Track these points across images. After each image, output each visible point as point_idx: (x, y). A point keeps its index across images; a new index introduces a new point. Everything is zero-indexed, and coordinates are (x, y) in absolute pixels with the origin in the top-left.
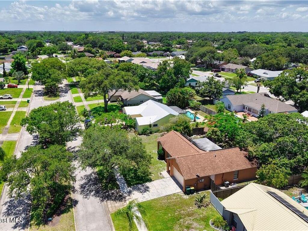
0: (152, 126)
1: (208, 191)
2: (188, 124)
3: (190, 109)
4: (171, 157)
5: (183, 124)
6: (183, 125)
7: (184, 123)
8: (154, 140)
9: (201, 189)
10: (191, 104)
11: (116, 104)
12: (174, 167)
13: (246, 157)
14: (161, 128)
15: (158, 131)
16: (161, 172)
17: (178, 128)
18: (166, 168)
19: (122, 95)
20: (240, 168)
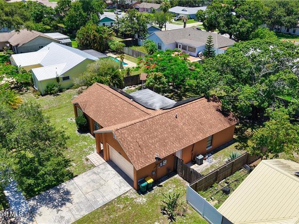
0: (61, 80)
1: (175, 179)
2: (117, 71)
3: (111, 53)
4: (102, 127)
5: (108, 72)
6: (109, 74)
7: (111, 70)
8: (67, 101)
9: (162, 177)
10: (112, 46)
11: (3, 54)
12: (110, 146)
13: (218, 110)
14: (76, 81)
15: (72, 87)
16: (88, 157)
17: (103, 79)
18: (95, 146)
19: (9, 41)
20: (215, 131)
